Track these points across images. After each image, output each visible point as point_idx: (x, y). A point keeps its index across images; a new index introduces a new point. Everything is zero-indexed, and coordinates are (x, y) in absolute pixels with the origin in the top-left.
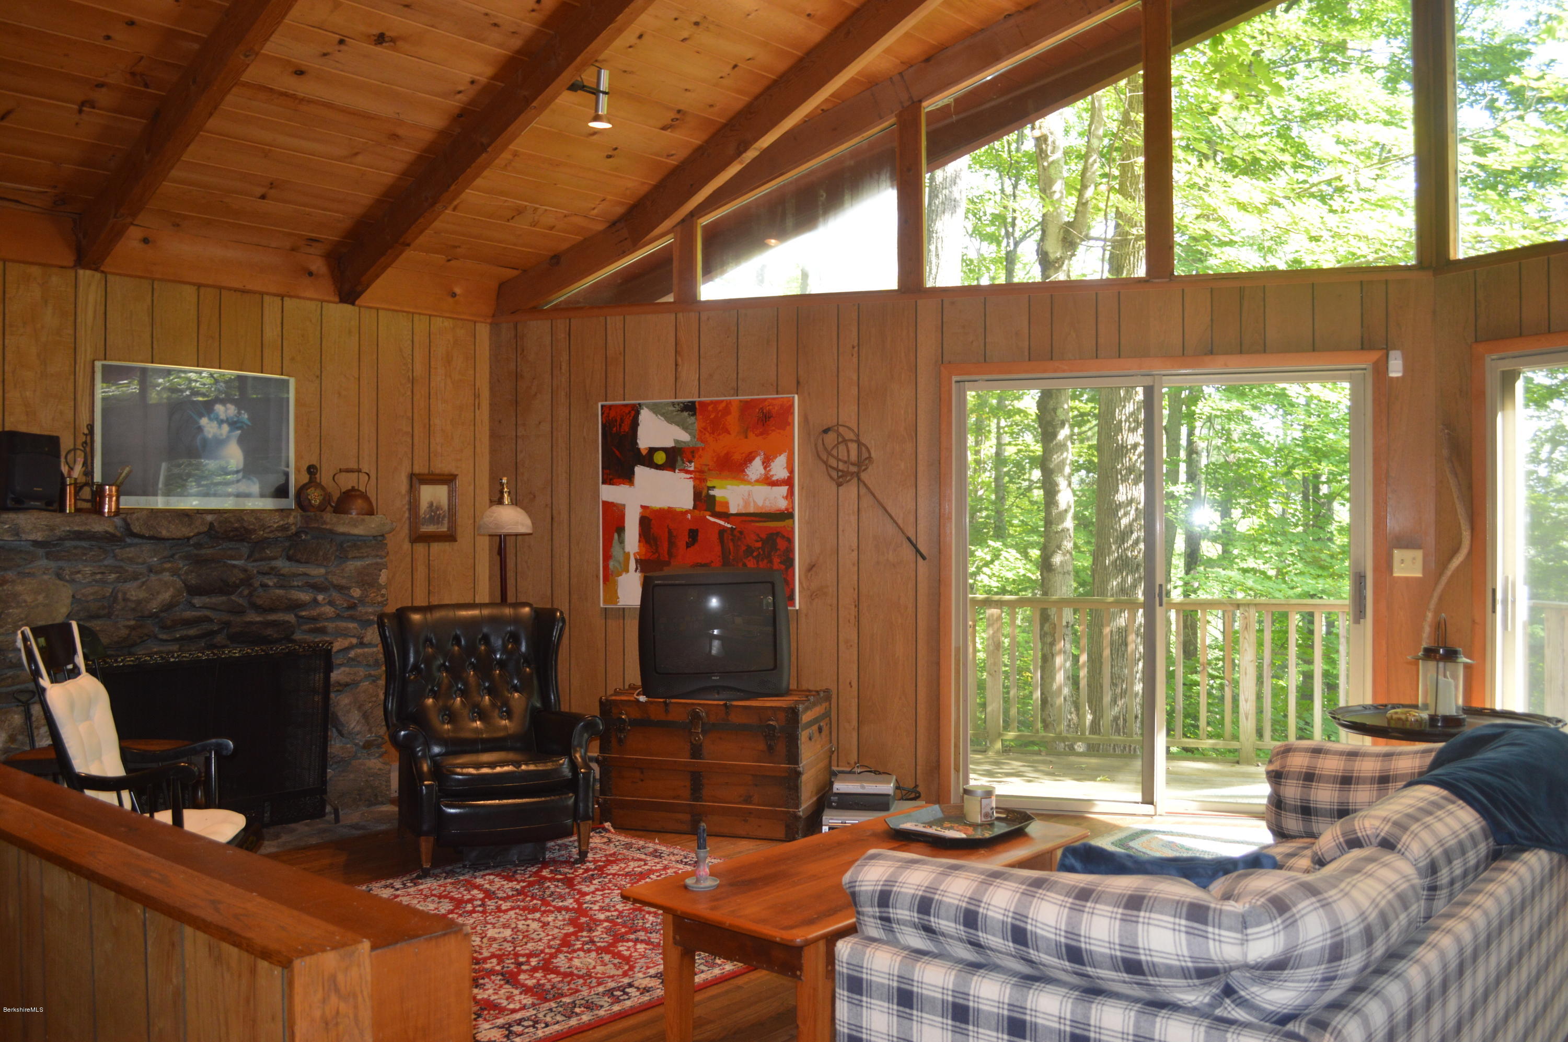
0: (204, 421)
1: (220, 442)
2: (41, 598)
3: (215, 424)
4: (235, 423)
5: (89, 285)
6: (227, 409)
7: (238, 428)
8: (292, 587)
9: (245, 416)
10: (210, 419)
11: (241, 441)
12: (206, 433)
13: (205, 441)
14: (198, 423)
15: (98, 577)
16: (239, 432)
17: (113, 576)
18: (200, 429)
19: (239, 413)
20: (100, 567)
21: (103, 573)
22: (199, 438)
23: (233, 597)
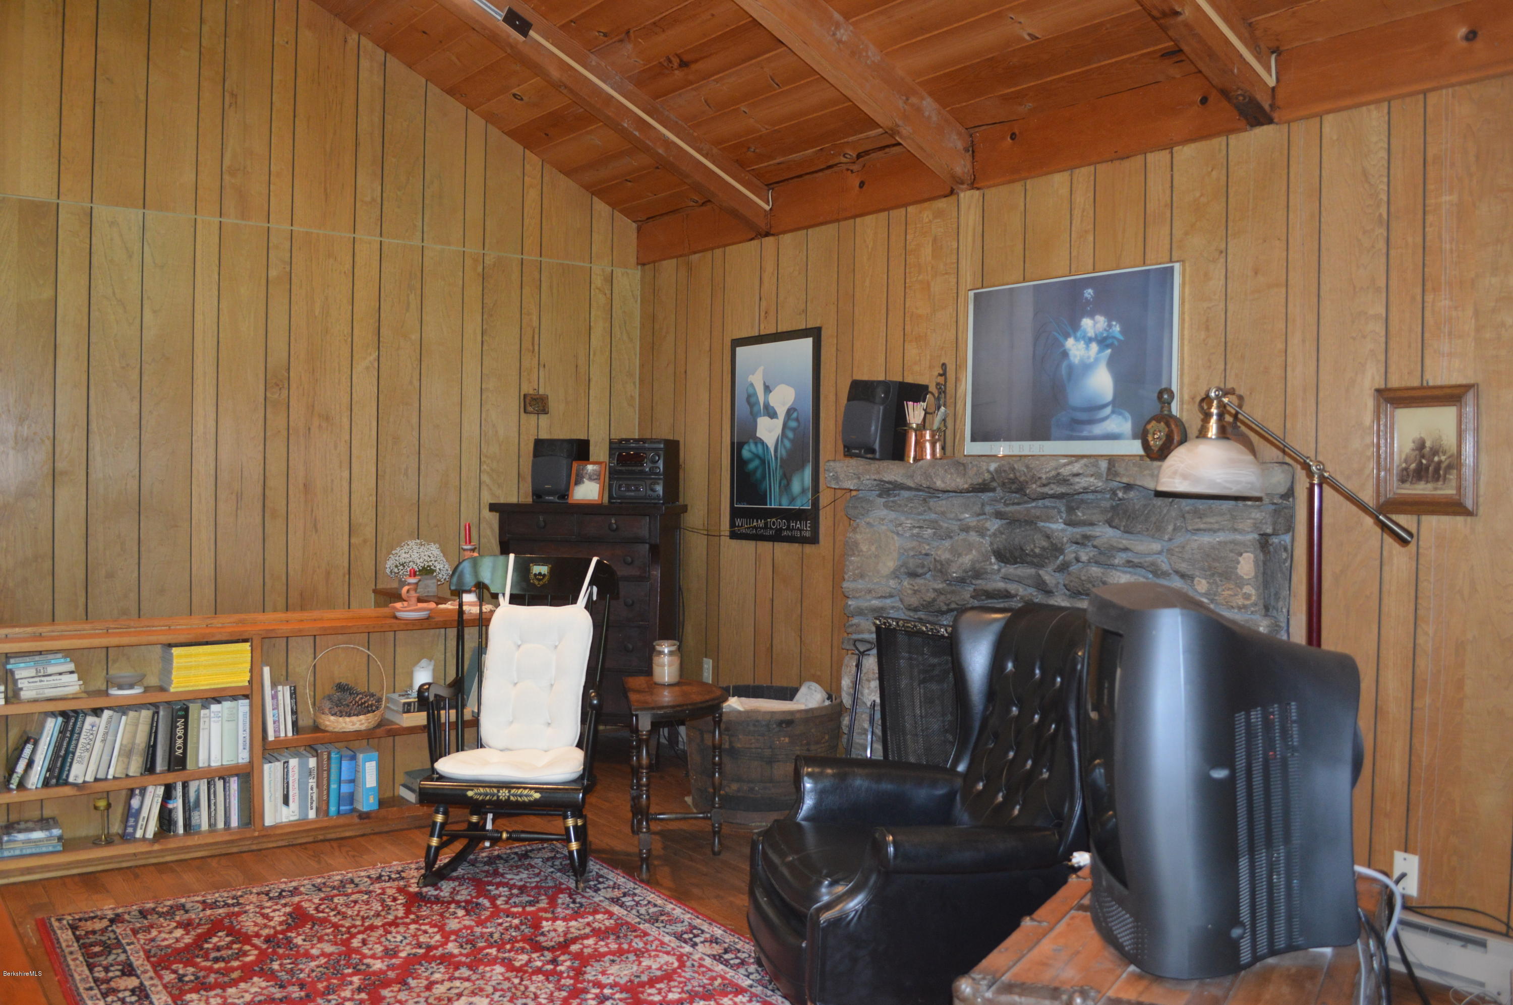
0: (1070, 343)
1: (1087, 367)
2: (873, 548)
3: (1082, 344)
4: (1105, 339)
5: (969, 208)
6: (1095, 323)
7: (1108, 346)
8: (1113, 566)
9: (1117, 328)
10: (1077, 339)
11: (1112, 364)
12: (1072, 358)
13: (1071, 367)
14: (1063, 346)
15: (915, 531)
16: (1109, 351)
17: (930, 531)
18: (1065, 354)
19: (1110, 326)
20: (919, 520)
21: (920, 527)
22: (1064, 365)
23: (1041, 572)
